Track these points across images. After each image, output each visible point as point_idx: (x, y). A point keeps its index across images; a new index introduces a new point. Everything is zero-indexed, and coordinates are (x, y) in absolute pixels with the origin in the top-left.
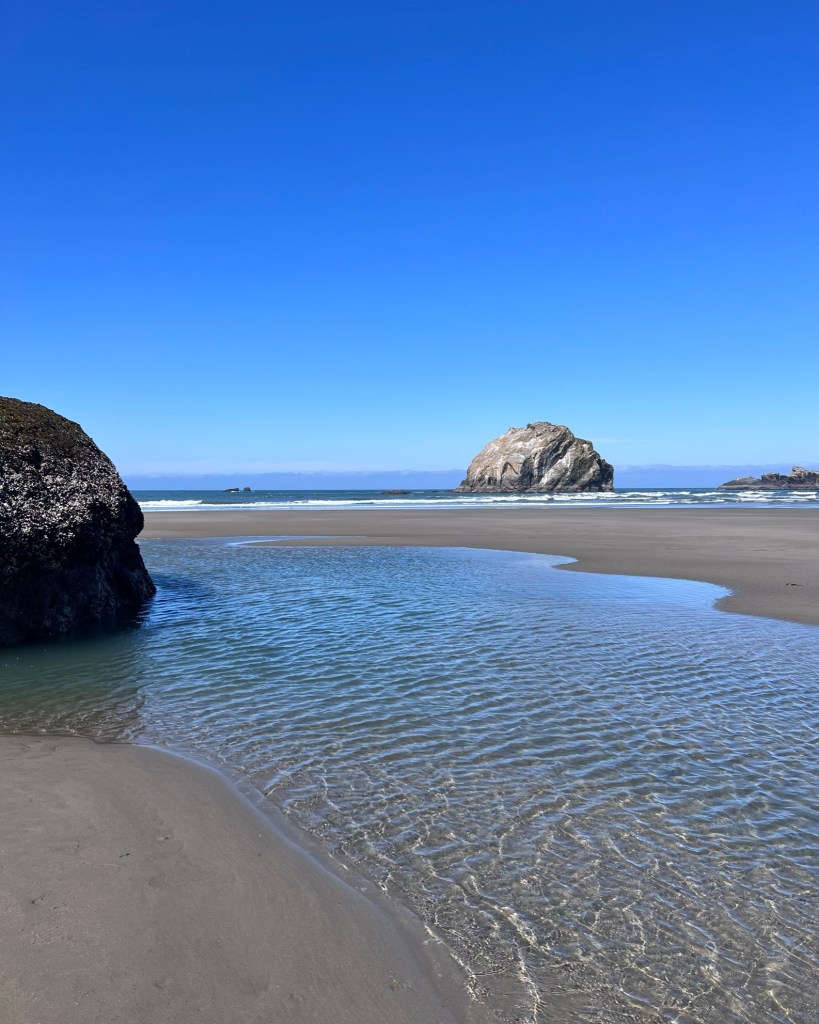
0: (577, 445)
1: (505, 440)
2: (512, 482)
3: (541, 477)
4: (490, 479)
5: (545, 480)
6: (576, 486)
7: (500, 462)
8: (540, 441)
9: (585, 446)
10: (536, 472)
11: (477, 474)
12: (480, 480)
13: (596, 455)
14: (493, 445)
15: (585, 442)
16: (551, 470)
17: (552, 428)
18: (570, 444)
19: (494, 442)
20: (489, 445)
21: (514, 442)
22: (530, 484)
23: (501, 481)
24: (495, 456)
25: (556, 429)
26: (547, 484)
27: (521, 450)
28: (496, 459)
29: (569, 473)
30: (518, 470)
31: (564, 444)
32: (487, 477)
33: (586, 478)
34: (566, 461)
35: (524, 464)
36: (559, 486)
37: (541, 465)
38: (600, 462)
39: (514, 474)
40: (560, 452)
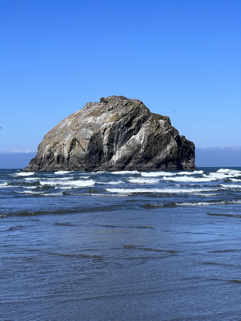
0: (152, 121)
1: (80, 114)
2: (79, 160)
3: (111, 154)
4: (59, 157)
5: (115, 158)
6: (150, 164)
7: (68, 139)
8: (111, 115)
9: (161, 121)
10: (105, 149)
11: (46, 152)
12: (49, 157)
13: (173, 132)
14: (67, 120)
15: (162, 118)
16: (123, 147)
17: (125, 102)
18: (144, 119)
19: (69, 117)
20: (63, 121)
21: (85, 117)
22: (99, 161)
23: (69, 158)
24: (65, 132)
25: (130, 103)
26: (118, 162)
27: (90, 125)
28: (66, 135)
29: (142, 151)
30: (85, 147)
31: (137, 119)
32: (56, 154)
33: (162, 156)
34: (139, 137)
35: (91, 140)
37: (111, 141)
38: (179, 139)
39: (81, 150)
40: (132, 127)
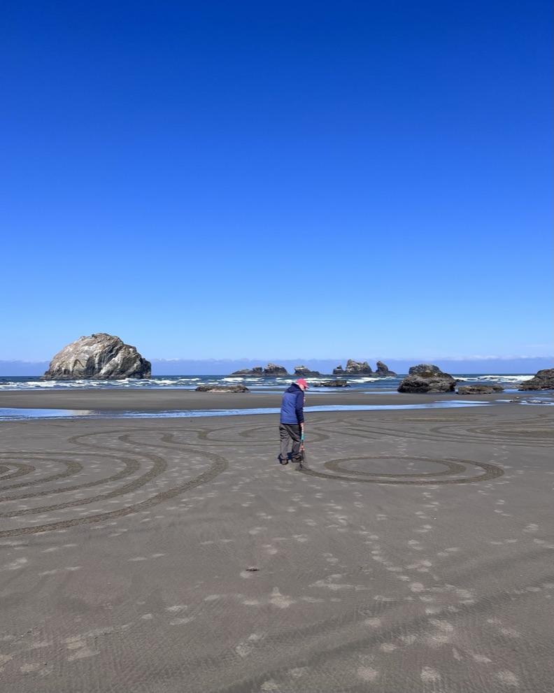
0: (125, 349)
1: (77, 344)
2: (80, 372)
3: (100, 369)
4: (65, 370)
5: (103, 371)
6: (124, 375)
7: (72, 359)
8: (100, 346)
9: (131, 349)
10: (97, 366)
11: (56, 367)
12: (58, 371)
13: (138, 356)
14: (69, 347)
15: (131, 347)
16: (108, 365)
17: (108, 338)
18: (121, 348)
19: (70, 345)
20: (66, 347)
21: (83, 346)
22: (93, 373)
23: (73, 371)
24: (69, 355)
25: (111, 338)
26: (105, 374)
27: (86, 351)
28: (70, 357)
29: (119, 367)
30: (84, 364)
31: (116, 348)
32: (63, 369)
33: (131, 370)
34: (118, 359)
35: (88, 361)
36: (112, 375)
37: (100, 361)
38: (141, 360)
39: (82, 366)
40: (113, 353)
